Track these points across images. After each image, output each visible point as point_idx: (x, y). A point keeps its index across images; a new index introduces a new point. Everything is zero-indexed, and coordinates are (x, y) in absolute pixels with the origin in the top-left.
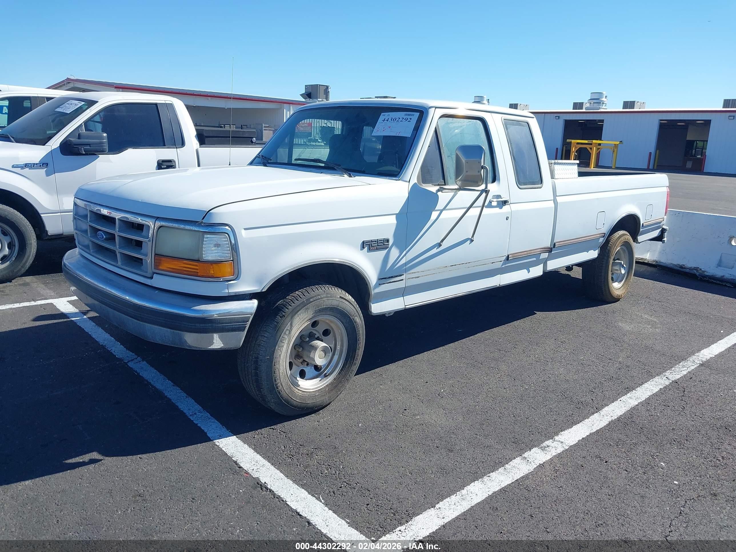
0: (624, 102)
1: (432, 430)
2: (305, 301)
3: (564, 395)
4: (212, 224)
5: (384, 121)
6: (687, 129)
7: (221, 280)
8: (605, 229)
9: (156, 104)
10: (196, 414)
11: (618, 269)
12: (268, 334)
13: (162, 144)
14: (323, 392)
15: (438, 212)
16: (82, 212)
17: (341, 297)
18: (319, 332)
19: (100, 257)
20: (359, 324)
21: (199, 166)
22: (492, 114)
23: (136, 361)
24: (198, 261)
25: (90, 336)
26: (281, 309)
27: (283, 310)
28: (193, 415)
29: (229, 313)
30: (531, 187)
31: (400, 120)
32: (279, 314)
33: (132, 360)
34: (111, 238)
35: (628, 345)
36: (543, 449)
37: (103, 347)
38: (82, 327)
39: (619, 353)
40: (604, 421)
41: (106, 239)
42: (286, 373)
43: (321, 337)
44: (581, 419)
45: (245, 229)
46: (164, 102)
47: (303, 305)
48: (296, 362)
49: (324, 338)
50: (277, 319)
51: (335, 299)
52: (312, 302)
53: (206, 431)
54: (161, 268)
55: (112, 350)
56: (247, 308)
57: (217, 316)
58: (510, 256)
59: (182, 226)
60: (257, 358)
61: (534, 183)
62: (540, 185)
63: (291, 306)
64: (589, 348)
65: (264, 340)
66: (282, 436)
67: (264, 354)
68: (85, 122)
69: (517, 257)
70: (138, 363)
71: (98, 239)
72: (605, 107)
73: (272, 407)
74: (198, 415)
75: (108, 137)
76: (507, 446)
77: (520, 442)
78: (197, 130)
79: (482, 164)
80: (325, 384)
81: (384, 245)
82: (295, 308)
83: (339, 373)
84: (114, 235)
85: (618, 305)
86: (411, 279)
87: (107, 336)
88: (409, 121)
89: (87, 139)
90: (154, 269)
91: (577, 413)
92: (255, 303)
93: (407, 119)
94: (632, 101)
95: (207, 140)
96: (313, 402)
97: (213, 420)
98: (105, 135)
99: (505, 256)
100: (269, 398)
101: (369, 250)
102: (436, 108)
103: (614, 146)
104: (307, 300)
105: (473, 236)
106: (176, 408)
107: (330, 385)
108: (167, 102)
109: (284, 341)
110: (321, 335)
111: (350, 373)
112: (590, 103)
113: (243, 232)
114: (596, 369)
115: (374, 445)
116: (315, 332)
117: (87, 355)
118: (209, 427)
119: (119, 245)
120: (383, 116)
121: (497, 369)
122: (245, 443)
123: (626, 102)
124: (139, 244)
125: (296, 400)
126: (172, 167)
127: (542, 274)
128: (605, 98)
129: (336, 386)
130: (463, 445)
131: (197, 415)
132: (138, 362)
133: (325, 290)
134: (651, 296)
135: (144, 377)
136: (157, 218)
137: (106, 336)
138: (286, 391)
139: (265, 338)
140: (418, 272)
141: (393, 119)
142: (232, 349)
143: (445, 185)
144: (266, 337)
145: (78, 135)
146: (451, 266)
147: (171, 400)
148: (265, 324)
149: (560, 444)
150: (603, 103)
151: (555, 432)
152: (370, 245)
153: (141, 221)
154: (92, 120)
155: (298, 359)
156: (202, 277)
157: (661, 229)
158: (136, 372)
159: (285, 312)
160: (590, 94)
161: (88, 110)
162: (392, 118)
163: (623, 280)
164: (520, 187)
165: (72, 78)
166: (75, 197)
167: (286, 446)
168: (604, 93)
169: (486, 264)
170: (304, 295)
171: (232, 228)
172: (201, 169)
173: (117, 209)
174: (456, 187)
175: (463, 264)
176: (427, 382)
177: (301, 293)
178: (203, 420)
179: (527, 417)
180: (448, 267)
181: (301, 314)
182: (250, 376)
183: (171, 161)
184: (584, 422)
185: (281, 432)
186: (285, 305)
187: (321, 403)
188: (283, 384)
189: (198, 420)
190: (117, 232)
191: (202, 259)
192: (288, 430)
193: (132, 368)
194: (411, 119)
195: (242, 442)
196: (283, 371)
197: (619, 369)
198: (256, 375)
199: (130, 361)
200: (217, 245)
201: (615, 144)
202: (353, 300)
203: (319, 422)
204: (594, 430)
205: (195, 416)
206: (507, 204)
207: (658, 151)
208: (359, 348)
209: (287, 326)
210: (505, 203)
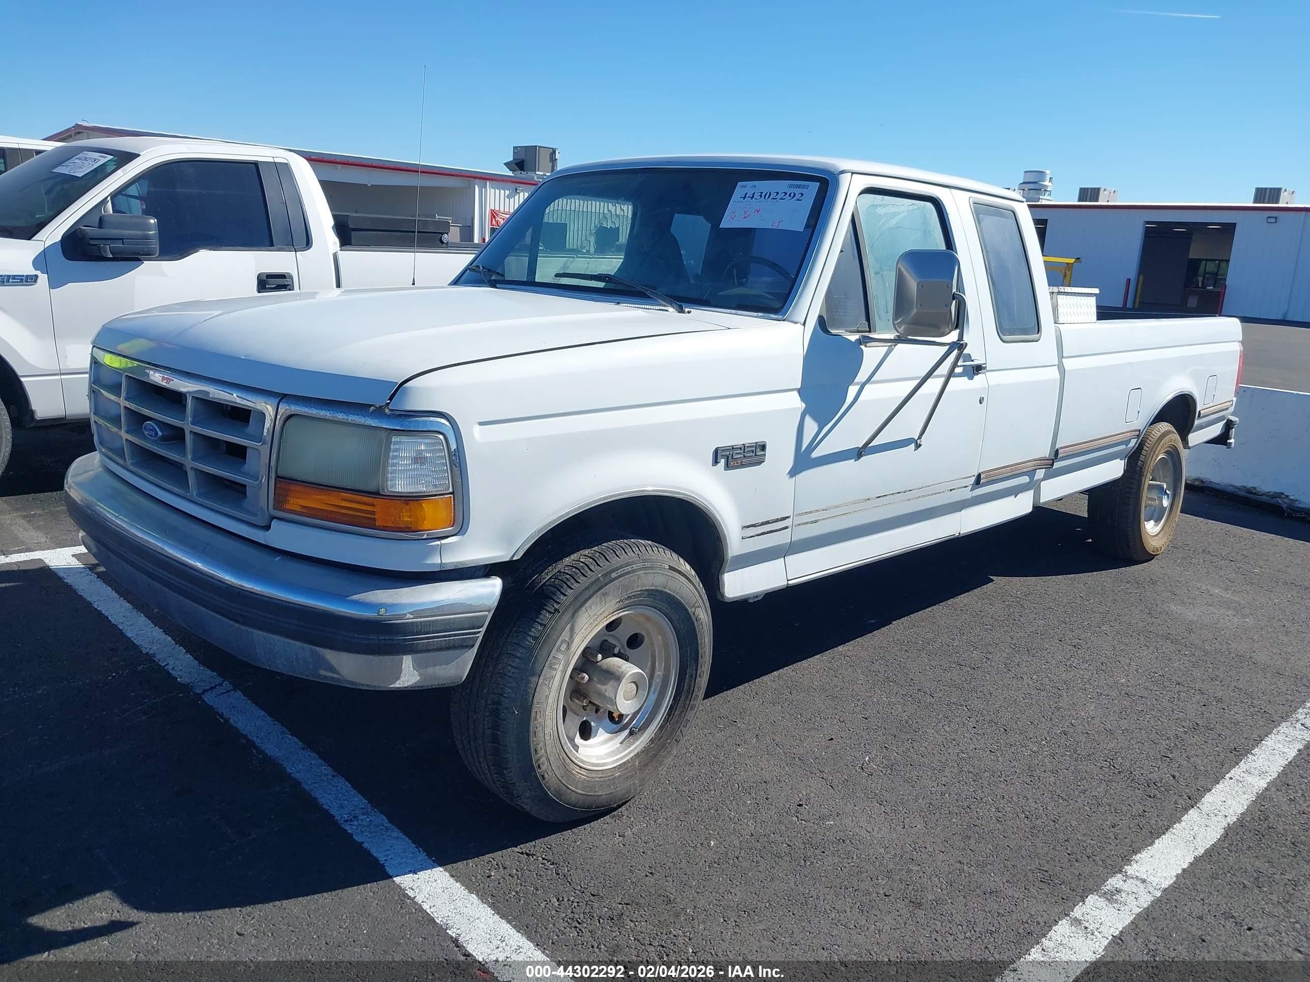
0: (1081, 189)
1: (867, 854)
2: (601, 579)
3: (1114, 767)
4: (411, 414)
5: (744, 198)
6: (1191, 238)
7: (425, 537)
8: (1139, 421)
9: (256, 164)
10: (356, 817)
11: (1156, 498)
12: (522, 650)
13: (267, 242)
14: (628, 770)
15: (858, 387)
16: (107, 378)
17: (671, 568)
18: (619, 640)
19: (151, 477)
20: (704, 623)
21: (338, 286)
22: (953, 190)
23: (219, 690)
24: (376, 494)
25: (121, 633)
26: (551, 595)
27: (555, 597)
28: (351, 821)
29: (442, 609)
30: (1022, 339)
31: (779, 196)
32: (546, 607)
33: (212, 688)
34: (176, 436)
35: (1203, 653)
36: (1111, 897)
37: (149, 658)
38: (103, 612)
39: (1192, 670)
40: (1213, 827)
41: (164, 439)
42: (557, 735)
43: (625, 651)
44: (1166, 824)
45: (481, 424)
46: (271, 160)
47: (598, 587)
48: (573, 707)
49: (629, 652)
50: (541, 617)
51: (660, 572)
52: (615, 579)
53: (382, 859)
54: (288, 507)
55: (168, 664)
56: (480, 597)
57: (412, 616)
58: (982, 476)
59: (341, 416)
60: (498, 703)
61: (1025, 331)
62: (1036, 336)
63: (572, 589)
64: (1131, 660)
65: (514, 664)
66: (550, 872)
67: (513, 696)
68: (113, 194)
69: (995, 476)
70: (226, 694)
71: (144, 438)
72: (1049, 198)
73: (525, 807)
74: (362, 820)
75: (160, 225)
76: (1031, 889)
77: (1056, 881)
78: (335, 217)
79: (954, 290)
80: (632, 751)
81: (756, 455)
82: (580, 594)
83: (661, 728)
84: (182, 430)
85: (1156, 566)
86: (803, 526)
87: (157, 633)
88: (798, 200)
89: (115, 228)
90: (274, 509)
91: (1152, 810)
92: (494, 586)
93: (795, 194)
94: (1095, 189)
95: (354, 234)
96: (610, 792)
97: (397, 833)
98: (152, 221)
99: (974, 476)
100: (520, 789)
101: (728, 467)
102: (853, 173)
103: (1066, 265)
104: (604, 576)
105: (920, 438)
106: (311, 803)
107: (644, 754)
108: (277, 160)
109: (556, 667)
110: (623, 646)
111: (684, 726)
112: (1023, 190)
113: (477, 430)
114: (1159, 706)
115: (751, 893)
116: (611, 640)
117: (115, 676)
118: (389, 850)
119: (194, 453)
120: (742, 188)
121: (965, 708)
122: (471, 892)
123: (1085, 189)
124: (238, 453)
125: (577, 791)
126: (286, 288)
127: (1030, 510)
128: (1050, 182)
129: (655, 755)
130: (940, 890)
131: (360, 822)
132: (224, 693)
133: (640, 553)
134: (1210, 549)
135: (239, 728)
136: (283, 397)
137: (154, 634)
138: (557, 774)
139: (517, 660)
140: (817, 511)
141: (763, 195)
142: (445, 686)
143: (870, 331)
144: (518, 658)
145: (98, 220)
146: (877, 497)
147: (300, 784)
148: (514, 629)
149: (1142, 886)
150: (1045, 190)
151: (1123, 856)
152: (730, 457)
153: (238, 400)
154: (124, 193)
155: (578, 699)
156: (384, 529)
157: (1225, 421)
158: (221, 716)
159: (559, 603)
160: (1023, 174)
161: (120, 172)
162: (762, 193)
163: (1162, 519)
164: (1005, 338)
165: (85, 124)
166: (94, 346)
167: (561, 899)
168: (1048, 172)
169: (939, 493)
170: (598, 565)
171: (452, 422)
172: (343, 292)
173: (188, 373)
174: (891, 336)
175: (899, 493)
176: (832, 739)
177: (591, 560)
178: (373, 832)
179: (1052, 818)
180: (873, 499)
181: (593, 607)
182: (480, 742)
183: (284, 275)
184: (1174, 831)
185: (546, 862)
186: (558, 587)
187: (625, 794)
188: (552, 759)
189: (363, 832)
190: (188, 425)
191: (386, 491)
192: (561, 857)
193: (211, 707)
194: (802, 195)
195: (463, 888)
196: (551, 731)
197: (1205, 705)
198: (495, 739)
199: (207, 690)
200: (419, 459)
201: (1068, 263)
202: (693, 573)
203: (623, 836)
204: (1201, 851)
205: (356, 823)
206: (982, 373)
207: (1141, 277)
208: (702, 674)
209: (564, 633)
210: (978, 369)
